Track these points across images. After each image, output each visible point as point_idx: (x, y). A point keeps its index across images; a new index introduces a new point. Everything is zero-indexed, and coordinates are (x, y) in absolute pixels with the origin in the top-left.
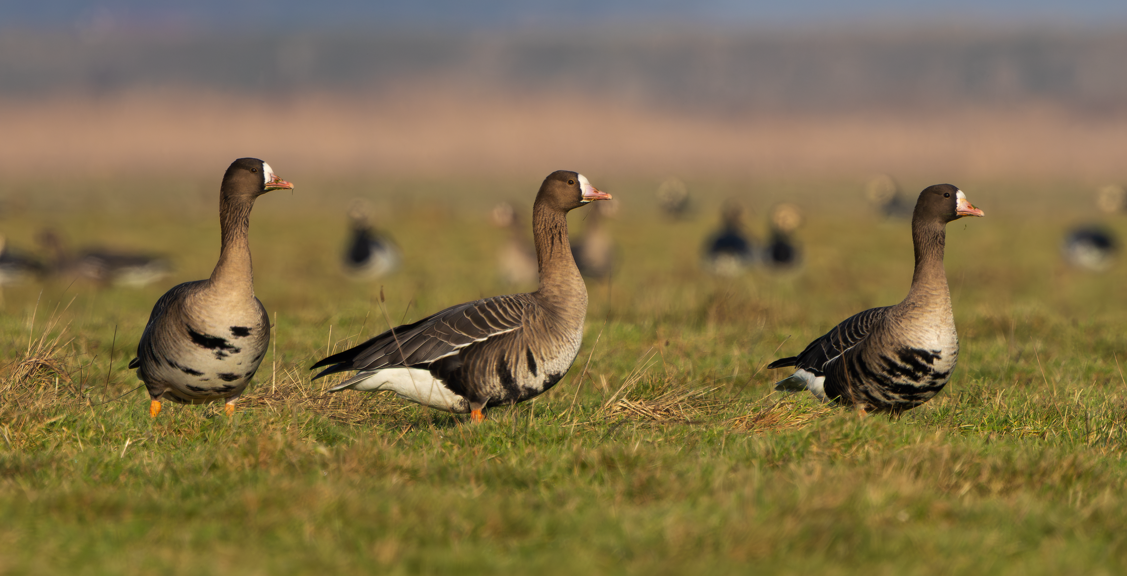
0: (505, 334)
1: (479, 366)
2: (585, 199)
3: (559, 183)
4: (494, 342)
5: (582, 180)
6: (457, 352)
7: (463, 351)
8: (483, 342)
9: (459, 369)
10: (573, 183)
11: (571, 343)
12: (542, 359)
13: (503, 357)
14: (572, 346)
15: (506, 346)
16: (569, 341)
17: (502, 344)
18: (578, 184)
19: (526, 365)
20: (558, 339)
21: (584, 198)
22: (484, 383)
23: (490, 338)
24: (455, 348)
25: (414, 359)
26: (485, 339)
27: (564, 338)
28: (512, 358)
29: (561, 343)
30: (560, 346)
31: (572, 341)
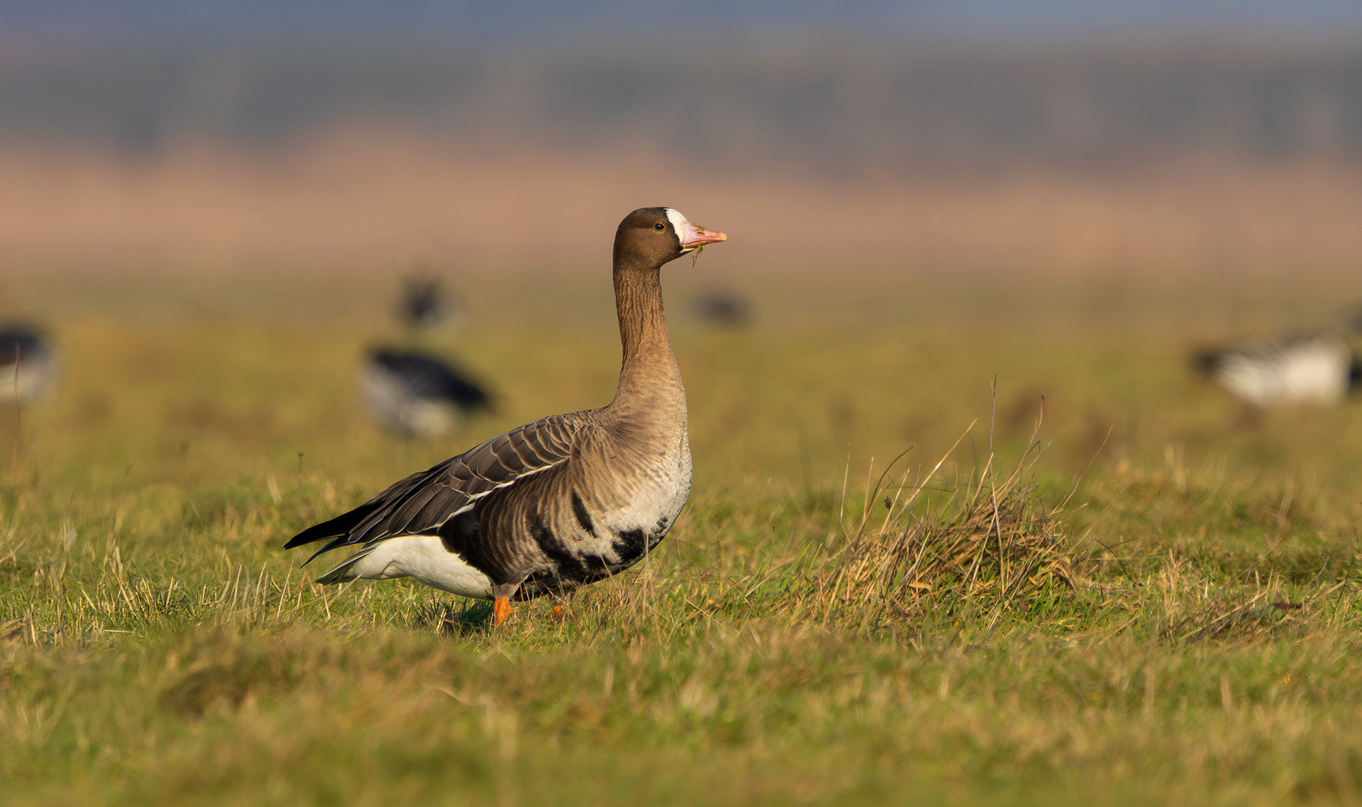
0: (539, 472)
1: (502, 523)
2: (687, 247)
3: (640, 232)
4: (522, 488)
5: (674, 217)
6: (471, 507)
7: (480, 504)
8: (508, 487)
9: (476, 532)
10: (662, 227)
11: (651, 478)
12: (600, 507)
13: (535, 509)
14: (656, 482)
15: (538, 491)
16: (647, 475)
17: (533, 489)
18: (671, 226)
19: (574, 519)
20: (624, 475)
21: (684, 246)
22: (514, 551)
23: (518, 480)
24: (469, 501)
25: (420, 523)
26: (511, 483)
27: (638, 471)
28: (549, 509)
29: (630, 480)
30: (630, 485)
31: (653, 475)
